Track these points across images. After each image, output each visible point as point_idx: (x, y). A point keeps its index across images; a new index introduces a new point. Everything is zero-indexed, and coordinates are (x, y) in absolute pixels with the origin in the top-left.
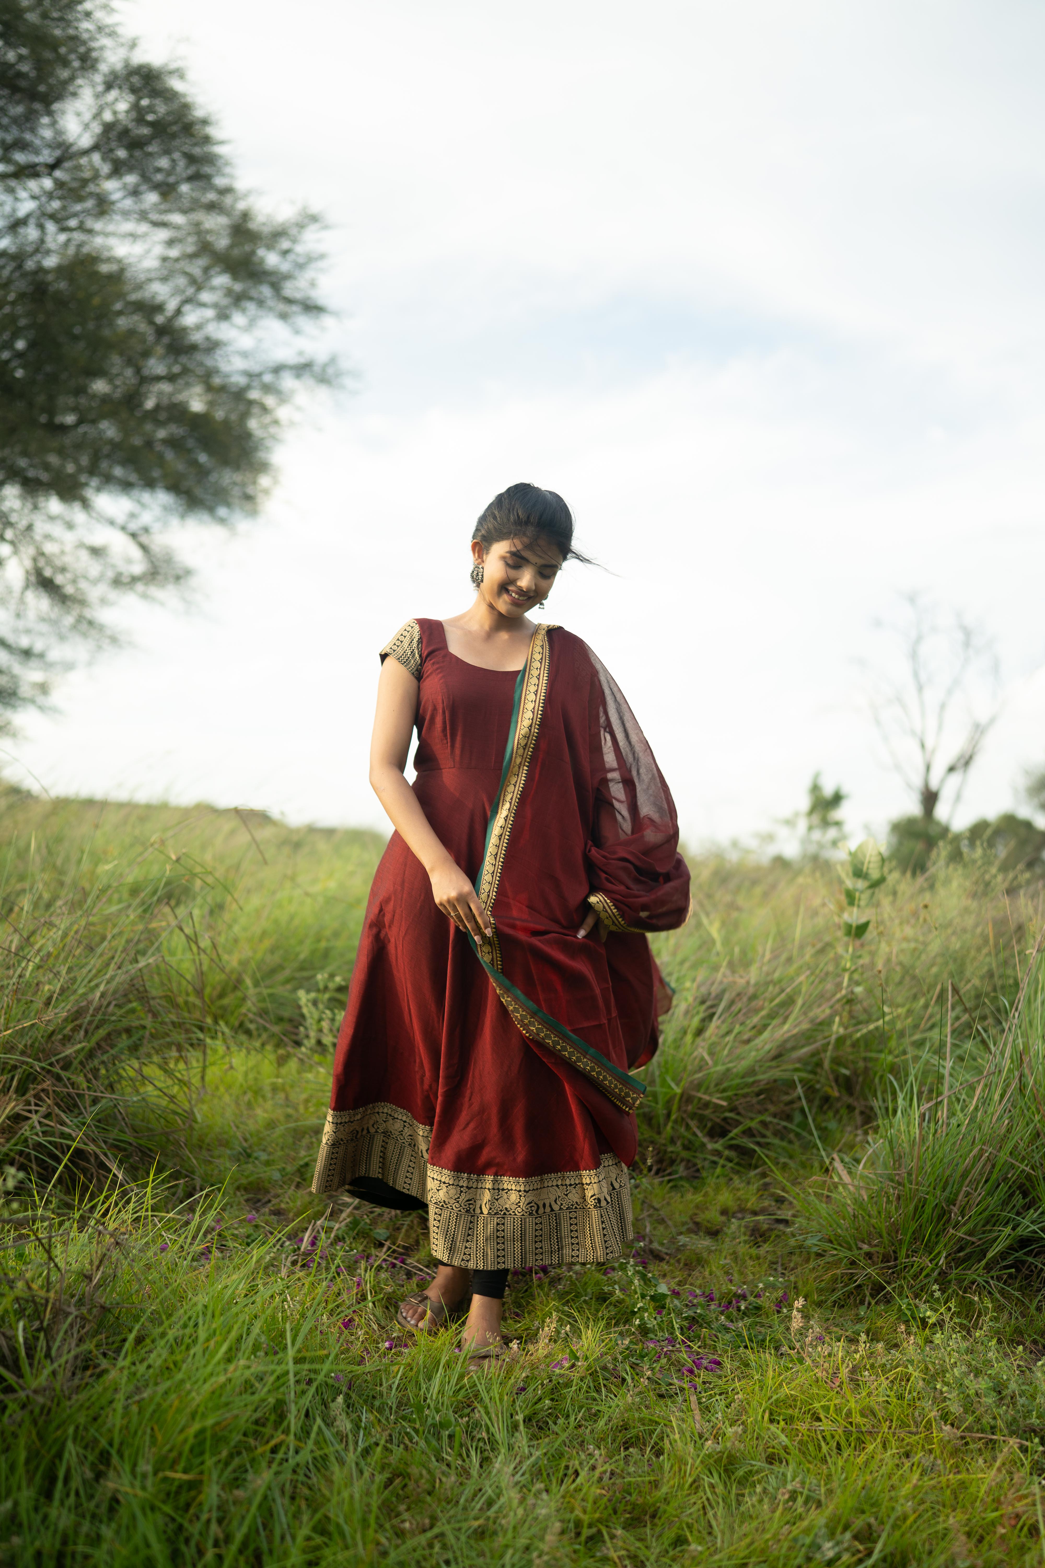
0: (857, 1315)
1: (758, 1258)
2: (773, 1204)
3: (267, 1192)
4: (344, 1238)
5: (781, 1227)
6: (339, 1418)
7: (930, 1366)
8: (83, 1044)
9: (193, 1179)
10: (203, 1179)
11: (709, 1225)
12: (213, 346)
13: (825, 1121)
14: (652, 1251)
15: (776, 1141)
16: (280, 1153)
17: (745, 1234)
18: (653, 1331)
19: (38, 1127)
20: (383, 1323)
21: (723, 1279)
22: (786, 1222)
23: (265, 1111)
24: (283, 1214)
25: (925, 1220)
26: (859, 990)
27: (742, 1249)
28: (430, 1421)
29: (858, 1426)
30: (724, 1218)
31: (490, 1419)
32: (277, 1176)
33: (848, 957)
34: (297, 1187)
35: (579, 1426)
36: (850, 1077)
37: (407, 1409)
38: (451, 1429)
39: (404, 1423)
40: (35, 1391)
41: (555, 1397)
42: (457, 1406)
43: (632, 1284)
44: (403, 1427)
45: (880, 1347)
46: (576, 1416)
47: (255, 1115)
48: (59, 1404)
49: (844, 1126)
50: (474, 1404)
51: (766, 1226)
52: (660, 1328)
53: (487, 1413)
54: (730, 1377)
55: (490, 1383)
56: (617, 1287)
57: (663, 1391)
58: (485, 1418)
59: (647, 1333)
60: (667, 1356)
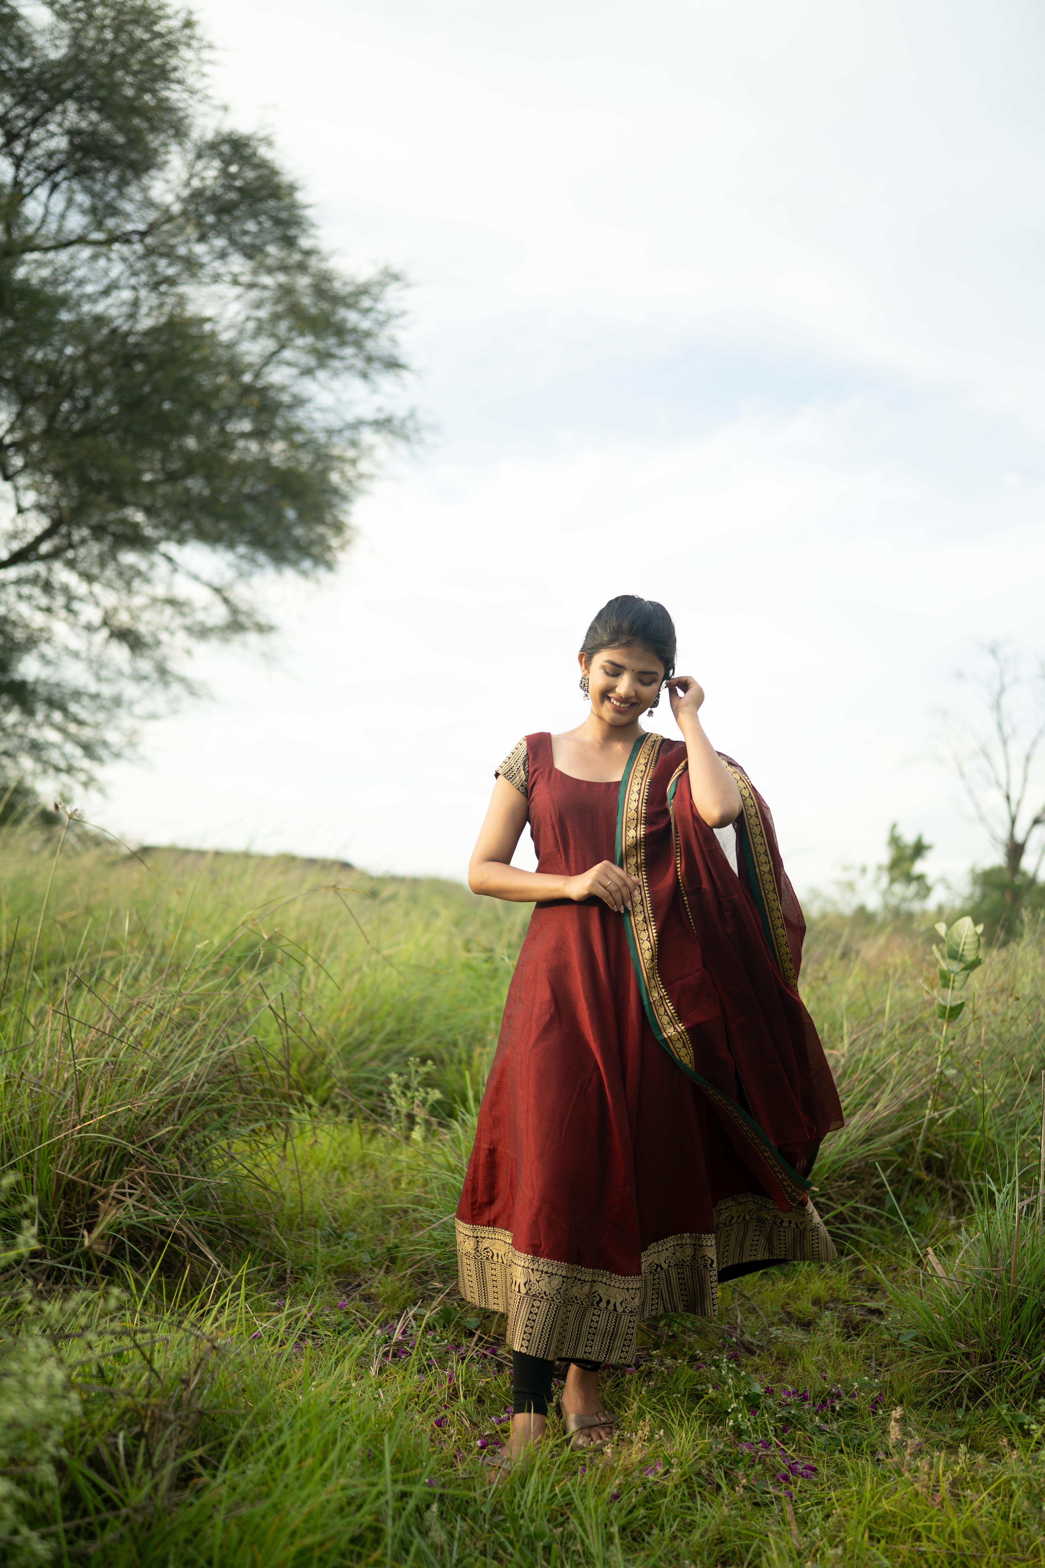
0: (955, 1418)
1: (852, 1352)
2: (866, 1294)
3: (357, 1275)
4: (435, 1327)
5: (875, 1319)
6: (434, 1528)
7: (1034, 1484)
8: (176, 1126)
9: (284, 1262)
10: (293, 1262)
11: (801, 1316)
13: (915, 1204)
14: (743, 1343)
15: (868, 1228)
16: (369, 1235)
17: (838, 1326)
18: (746, 1432)
19: (132, 1210)
20: (474, 1420)
21: (816, 1375)
22: (878, 1312)
23: (355, 1189)
24: (374, 1300)
25: (1024, 1320)
26: (951, 1072)
27: (836, 1343)
28: (524, 1532)
29: (961, 1549)
30: (816, 1309)
31: (585, 1530)
32: (366, 1258)
33: (940, 1039)
34: (388, 1271)
35: (674, 1537)
36: (941, 1160)
37: (502, 1517)
38: (546, 1540)
39: (497, 1532)
40: (136, 1510)
41: (650, 1505)
42: (551, 1515)
43: (725, 1383)
44: (497, 1537)
45: (981, 1458)
46: (671, 1527)
47: (344, 1193)
48: (159, 1519)
49: (937, 1210)
50: (569, 1514)
51: (859, 1318)
52: (754, 1429)
53: (582, 1524)
54: (826, 1486)
55: (584, 1490)
56: (710, 1385)
57: (759, 1500)
58: (580, 1530)
59: (740, 1435)
60: (762, 1461)
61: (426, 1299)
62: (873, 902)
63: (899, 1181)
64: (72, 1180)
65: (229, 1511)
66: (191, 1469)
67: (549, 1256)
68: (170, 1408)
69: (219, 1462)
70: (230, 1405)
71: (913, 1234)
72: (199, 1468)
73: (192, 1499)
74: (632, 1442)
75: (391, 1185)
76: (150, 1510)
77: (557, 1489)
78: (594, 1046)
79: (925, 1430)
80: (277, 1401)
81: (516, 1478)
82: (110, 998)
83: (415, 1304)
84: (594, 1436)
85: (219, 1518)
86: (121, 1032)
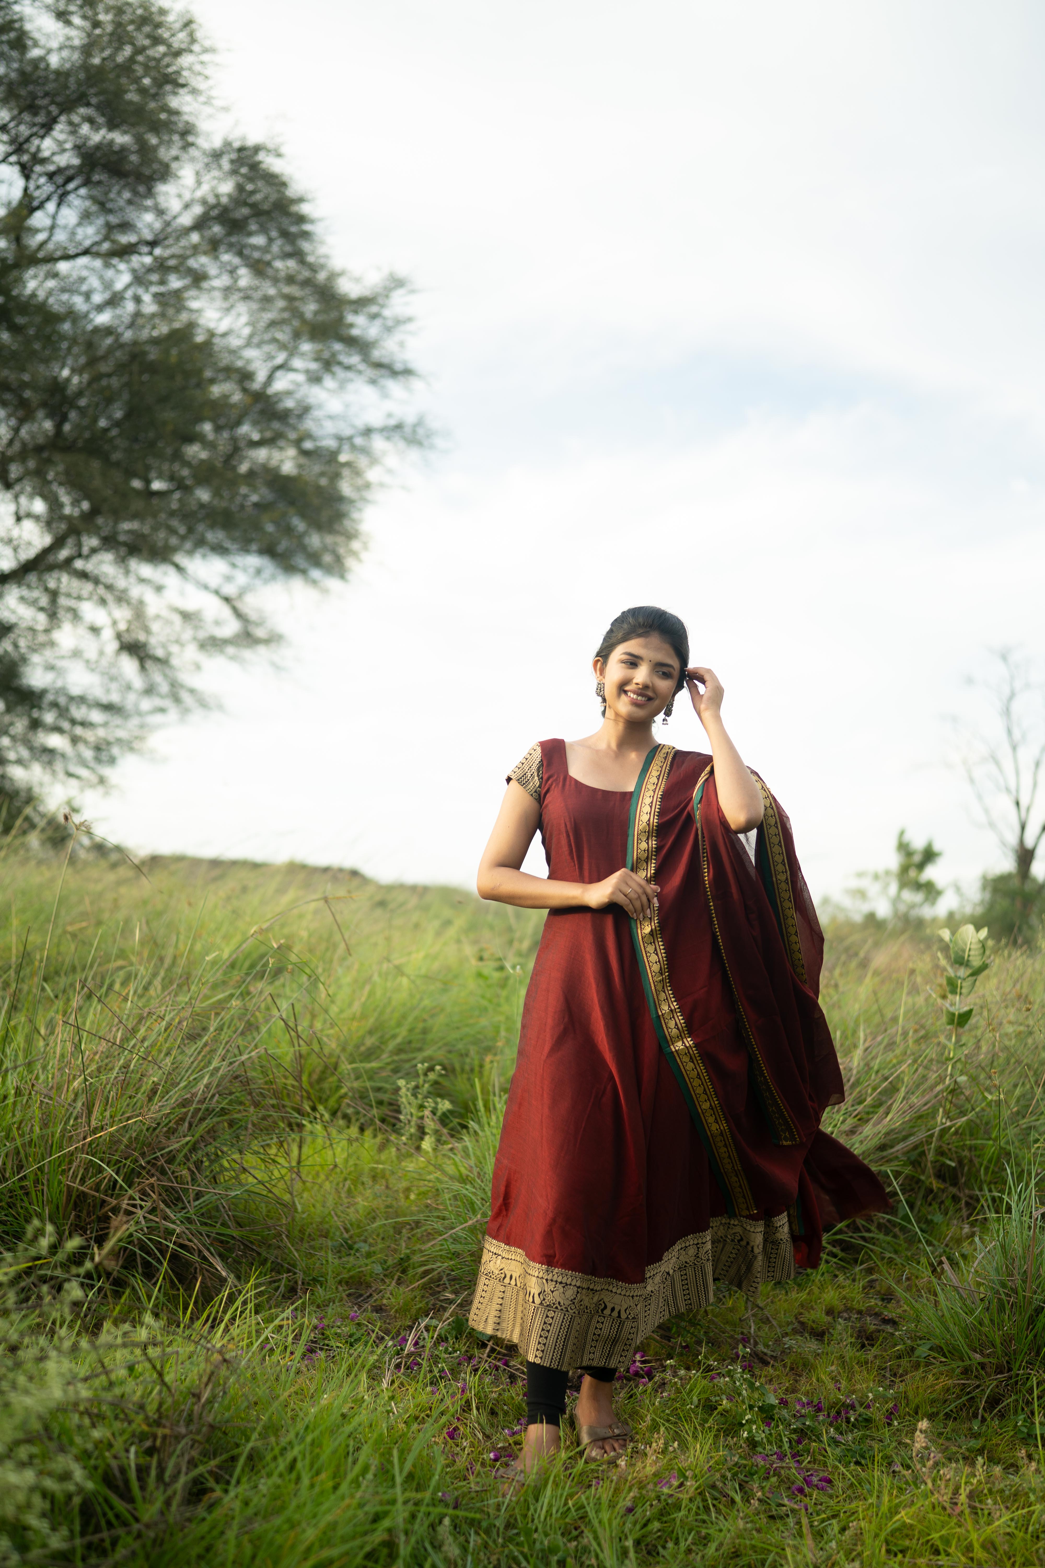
0: (970, 1429)
1: (866, 1363)
2: (880, 1303)
3: (368, 1286)
4: (447, 1338)
5: (889, 1329)
6: (447, 1542)
8: (188, 1139)
9: (295, 1273)
10: (304, 1273)
11: (814, 1326)
12: (306, 410)
13: (929, 1213)
14: (756, 1354)
15: (881, 1236)
16: (380, 1246)
17: (852, 1336)
18: (761, 1443)
19: (143, 1222)
20: (487, 1432)
21: (831, 1385)
22: (892, 1322)
23: (366, 1199)
24: (386, 1311)
25: (1040, 1330)
26: (962, 1079)
27: (850, 1353)
28: (538, 1546)
29: (979, 1562)
30: (830, 1319)
31: (599, 1545)
32: (378, 1269)
33: (951, 1046)
34: (399, 1282)
35: (689, 1551)
36: (954, 1168)
37: (515, 1531)
38: (560, 1554)
39: (511, 1547)
40: (148, 1526)
41: (665, 1519)
42: (565, 1528)
43: (740, 1394)
44: (511, 1551)
45: (997, 1470)
46: (686, 1540)
47: (356, 1203)
48: (172, 1534)
49: (950, 1219)
50: (583, 1527)
51: (873, 1327)
52: (768, 1441)
53: (596, 1538)
54: (841, 1498)
55: (598, 1502)
56: (724, 1397)
57: (774, 1513)
58: (594, 1544)
59: (755, 1447)
60: (777, 1473)
61: (438, 1310)
62: (883, 909)
63: (912, 1190)
64: (83, 1192)
65: (242, 1526)
66: (202, 1483)
67: (563, 1266)
68: (182, 1422)
69: (231, 1476)
70: (242, 1419)
71: (927, 1242)
72: (211, 1483)
73: (204, 1514)
74: (646, 1455)
75: (401, 1195)
76: (162, 1526)
77: (570, 1503)
78: (608, 1056)
79: (941, 1441)
80: (289, 1414)
81: (530, 1491)
82: (119, 1008)
83: (427, 1316)
84: (607, 1448)
85: (231, 1535)
86: (132, 1043)
